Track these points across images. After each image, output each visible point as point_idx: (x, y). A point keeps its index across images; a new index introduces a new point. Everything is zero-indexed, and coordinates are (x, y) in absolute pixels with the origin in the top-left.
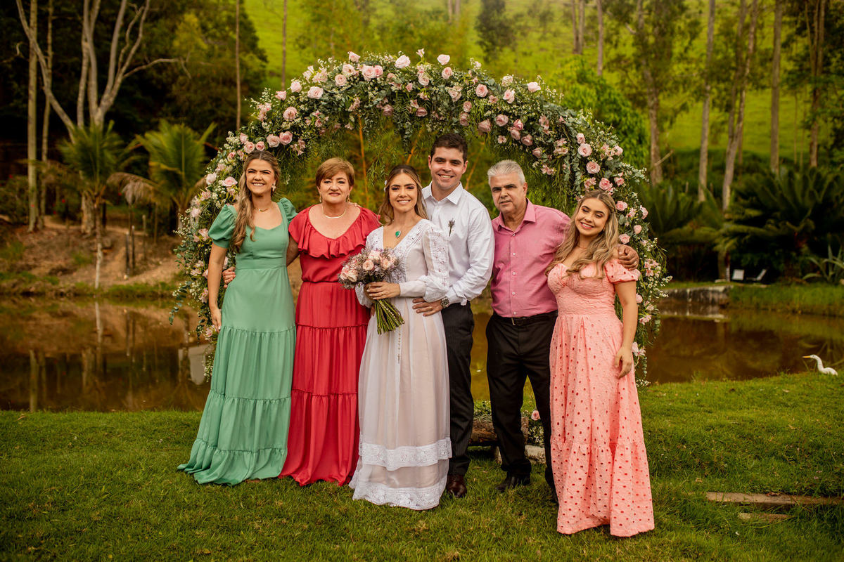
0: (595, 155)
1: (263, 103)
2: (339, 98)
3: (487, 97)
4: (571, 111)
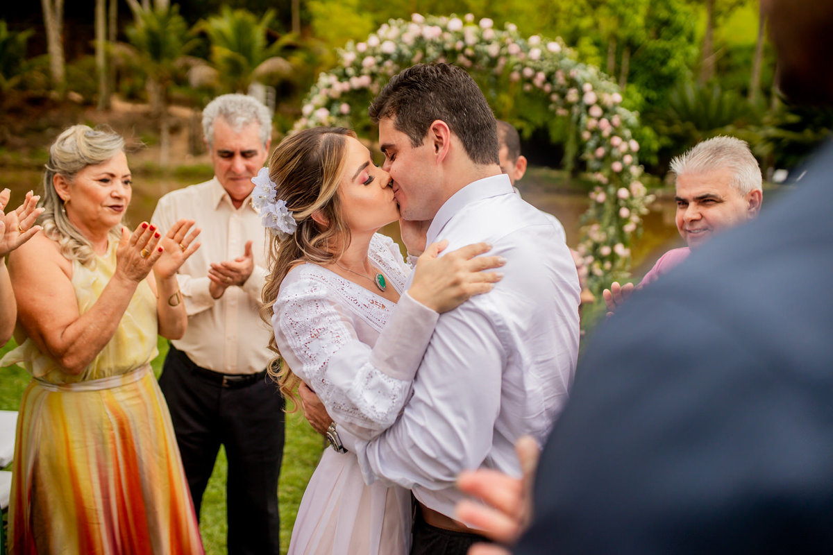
0: (598, 102)
1: (347, 51)
2: (406, 52)
3: (517, 55)
4: (582, 65)
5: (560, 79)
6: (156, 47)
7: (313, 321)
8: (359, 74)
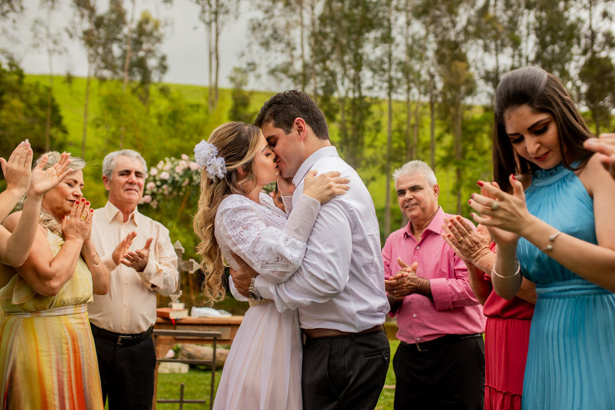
2: (177, 178)
7: (244, 219)
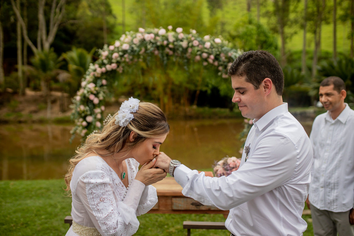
1: (104, 51)
2: (136, 48)
3: (198, 46)
4: (234, 50)
5: (223, 58)
6: (44, 66)
8: (111, 63)
